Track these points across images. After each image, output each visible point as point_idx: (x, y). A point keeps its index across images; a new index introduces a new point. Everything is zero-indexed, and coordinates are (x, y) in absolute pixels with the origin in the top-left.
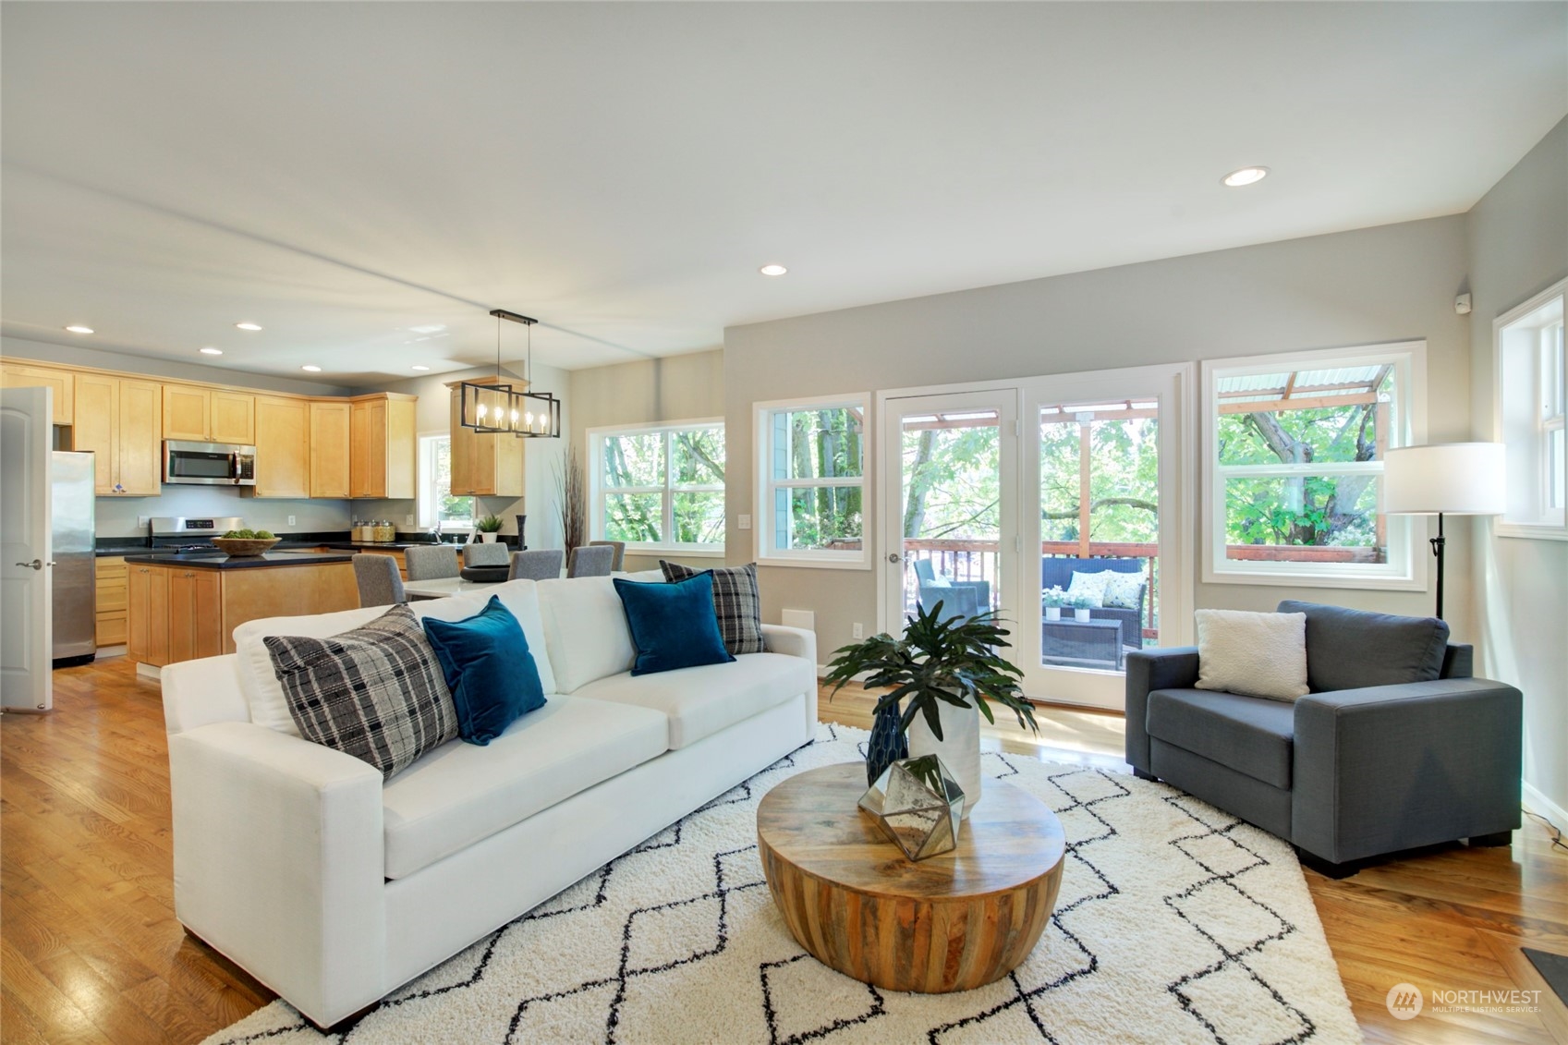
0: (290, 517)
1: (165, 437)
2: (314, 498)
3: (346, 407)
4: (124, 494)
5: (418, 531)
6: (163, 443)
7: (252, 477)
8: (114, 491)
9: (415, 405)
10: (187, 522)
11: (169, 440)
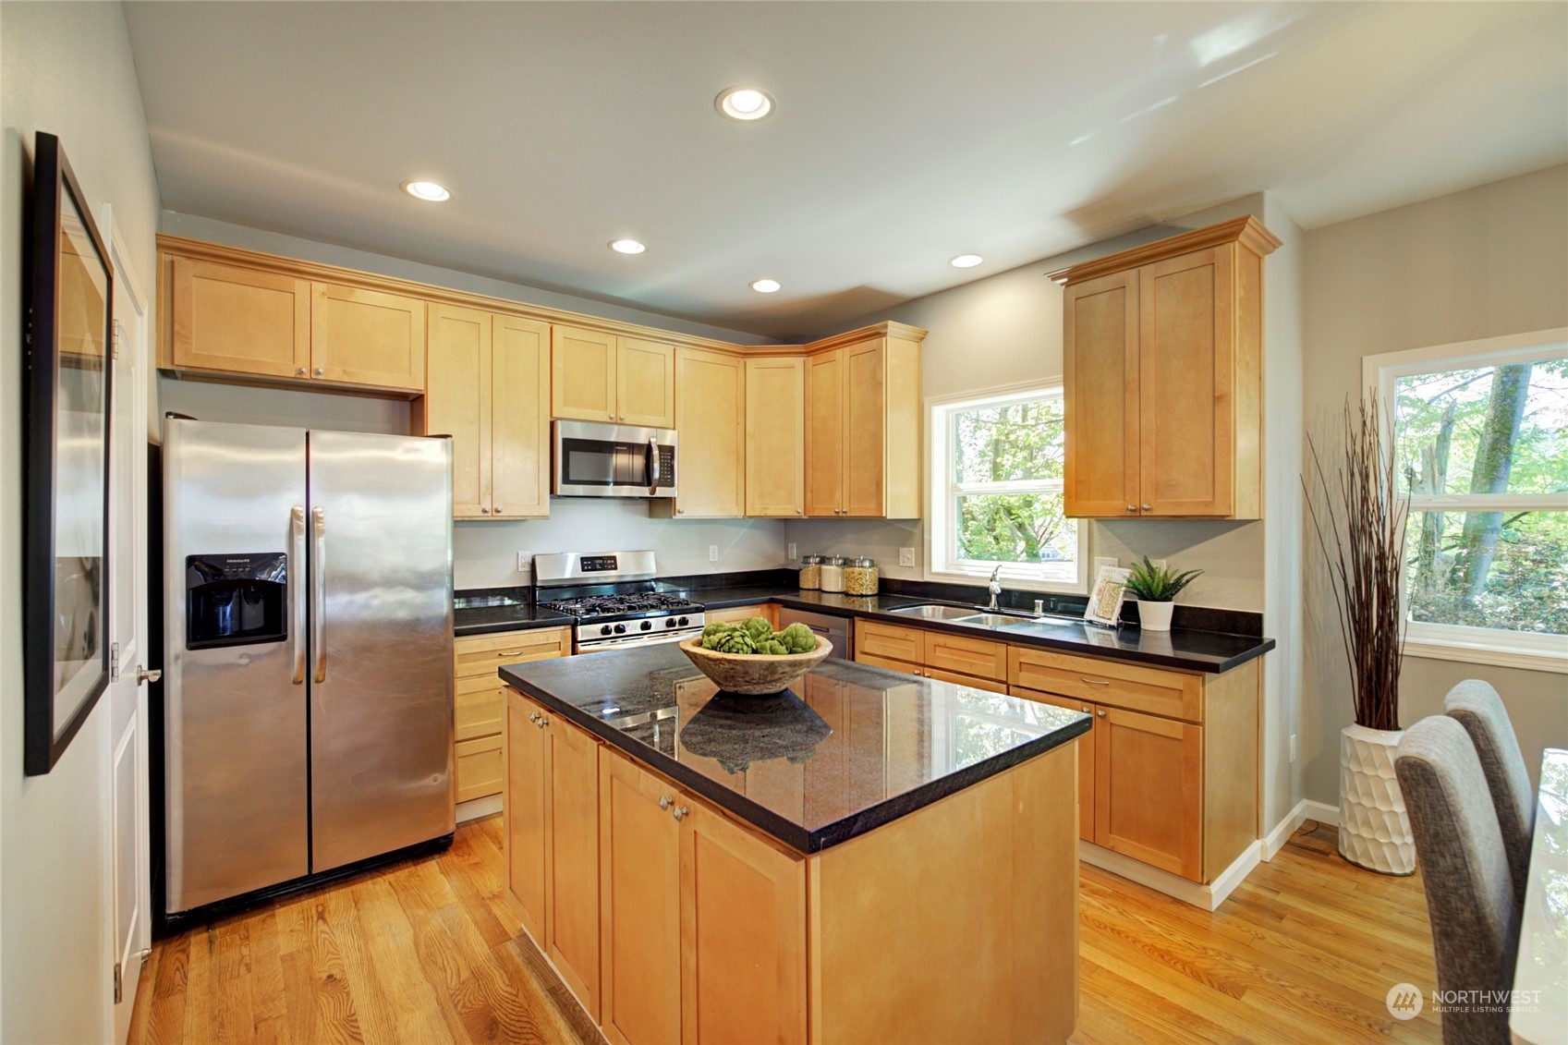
0: (711, 547)
1: (555, 415)
2: (750, 517)
3: (798, 362)
4: (498, 517)
5: (928, 578)
6: (552, 425)
7: (672, 485)
8: (484, 511)
9: (920, 349)
10: (583, 559)
11: (561, 419)
